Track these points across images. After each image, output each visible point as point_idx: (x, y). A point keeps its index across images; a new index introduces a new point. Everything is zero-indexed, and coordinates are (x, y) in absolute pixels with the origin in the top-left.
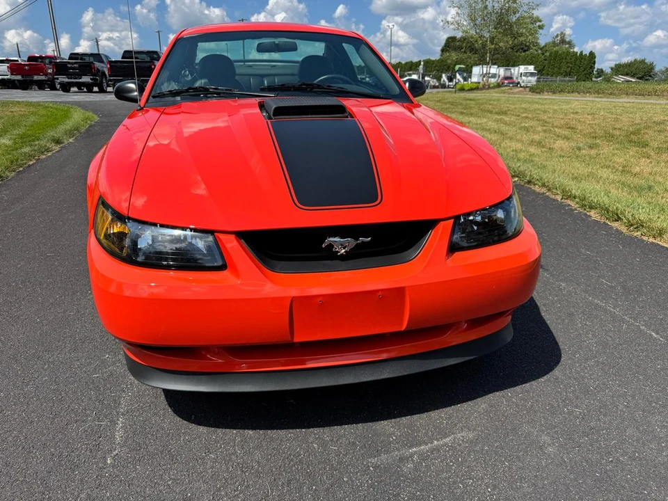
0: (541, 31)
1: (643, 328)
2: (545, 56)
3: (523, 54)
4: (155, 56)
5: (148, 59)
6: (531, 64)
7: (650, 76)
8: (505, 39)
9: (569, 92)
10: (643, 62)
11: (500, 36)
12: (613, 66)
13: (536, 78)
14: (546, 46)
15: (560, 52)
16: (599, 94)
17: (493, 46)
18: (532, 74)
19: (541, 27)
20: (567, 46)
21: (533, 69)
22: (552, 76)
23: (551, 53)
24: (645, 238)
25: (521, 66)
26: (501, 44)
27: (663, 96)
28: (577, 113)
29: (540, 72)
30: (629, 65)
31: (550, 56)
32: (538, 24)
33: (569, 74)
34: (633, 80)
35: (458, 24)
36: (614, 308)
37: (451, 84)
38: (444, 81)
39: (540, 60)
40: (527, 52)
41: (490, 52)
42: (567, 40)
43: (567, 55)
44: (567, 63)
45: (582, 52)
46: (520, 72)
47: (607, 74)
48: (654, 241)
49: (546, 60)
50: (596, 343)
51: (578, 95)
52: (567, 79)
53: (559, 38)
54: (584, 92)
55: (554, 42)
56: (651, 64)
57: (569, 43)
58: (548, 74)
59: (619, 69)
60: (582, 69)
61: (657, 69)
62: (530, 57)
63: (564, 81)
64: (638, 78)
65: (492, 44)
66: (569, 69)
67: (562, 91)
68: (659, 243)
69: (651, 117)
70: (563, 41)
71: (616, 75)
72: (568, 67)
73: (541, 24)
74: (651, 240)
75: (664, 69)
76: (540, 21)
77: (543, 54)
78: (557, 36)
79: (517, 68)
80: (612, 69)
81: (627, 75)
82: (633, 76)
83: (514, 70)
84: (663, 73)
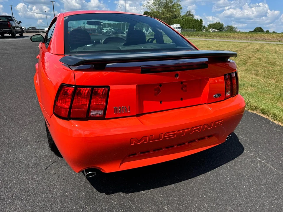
0: (181, 10)
1: (266, 164)
2: (184, 21)
3: (175, 19)
4: (10, 18)
5: (6, 20)
6: (178, 24)
7: (222, 29)
8: (169, 14)
9: (194, 36)
10: (219, 23)
11: (166, 12)
12: (209, 25)
13: (181, 29)
14: (183, 16)
15: (189, 19)
16: (206, 37)
17: (164, 16)
18: (179, 28)
19: (181, 9)
20: (191, 16)
21: (179, 26)
22: (187, 29)
23: (186, 19)
24: (249, 111)
25: (175, 25)
26: (167, 15)
27: (229, 37)
28: (203, 47)
29: (182, 27)
30: (215, 24)
31: (185, 20)
32: (180, 7)
33: (193, 28)
34: (216, 30)
35: (149, 7)
36: (250, 153)
37: (147, 32)
38: (144, 31)
39: (182, 22)
40: (177, 19)
41: (163, 19)
42: (191, 14)
43: (192, 20)
44: (192, 23)
45: (197, 19)
46: (175, 27)
47: (206, 28)
48: (253, 112)
49: (184, 22)
50: (250, 176)
51: (198, 37)
52: (192, 30)
53: (188, 13)
54: (200, 36)
55: (186, 15)
56: (222, 24)
57: (192, 15)
58: (185, 28)
59: (211, 26)
60: (198, 26)
61: (224, 26)
62: (178, 21)
63: (192, 31)
64: (218, 30)
65: (164, 15)
66: (193, 26)
67: (192, 35)
68: (256, 113)
69: (231, 48)
70: (190, 15)
71: (210, 28)
72: (193, 25)
73: (181, 7)
74: (252, 111)
75: (227, 26)
76: (181, 6)
77: (183, 20)
78: (187, 12)
79: (173, 25)
80: (208, 26)
81: (214, 28)
82: (216, 29)
83: (172, 26)
84: (226, 28)
